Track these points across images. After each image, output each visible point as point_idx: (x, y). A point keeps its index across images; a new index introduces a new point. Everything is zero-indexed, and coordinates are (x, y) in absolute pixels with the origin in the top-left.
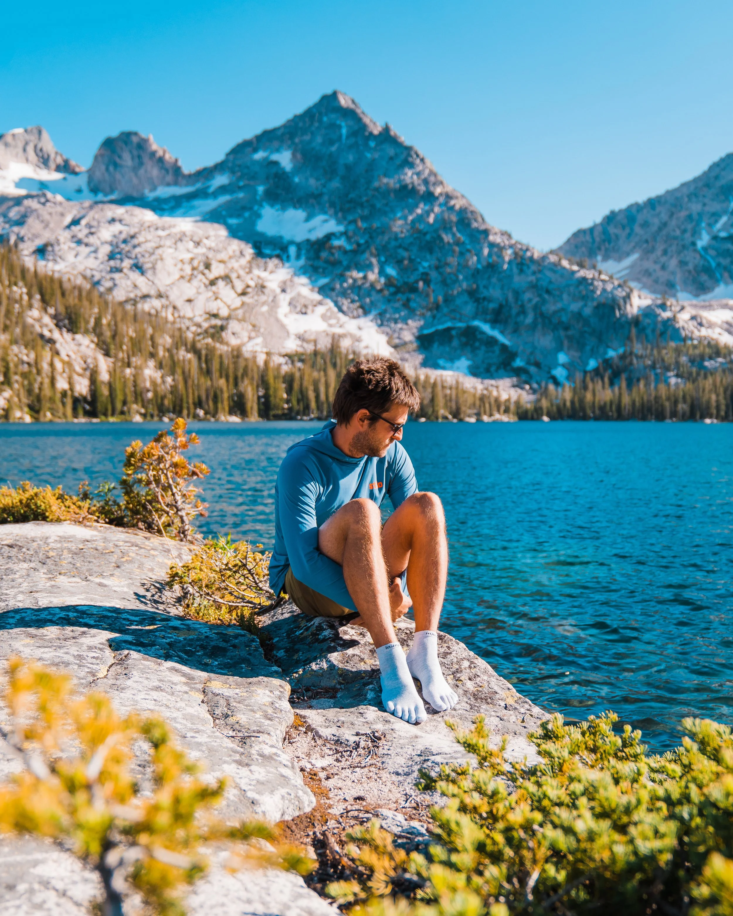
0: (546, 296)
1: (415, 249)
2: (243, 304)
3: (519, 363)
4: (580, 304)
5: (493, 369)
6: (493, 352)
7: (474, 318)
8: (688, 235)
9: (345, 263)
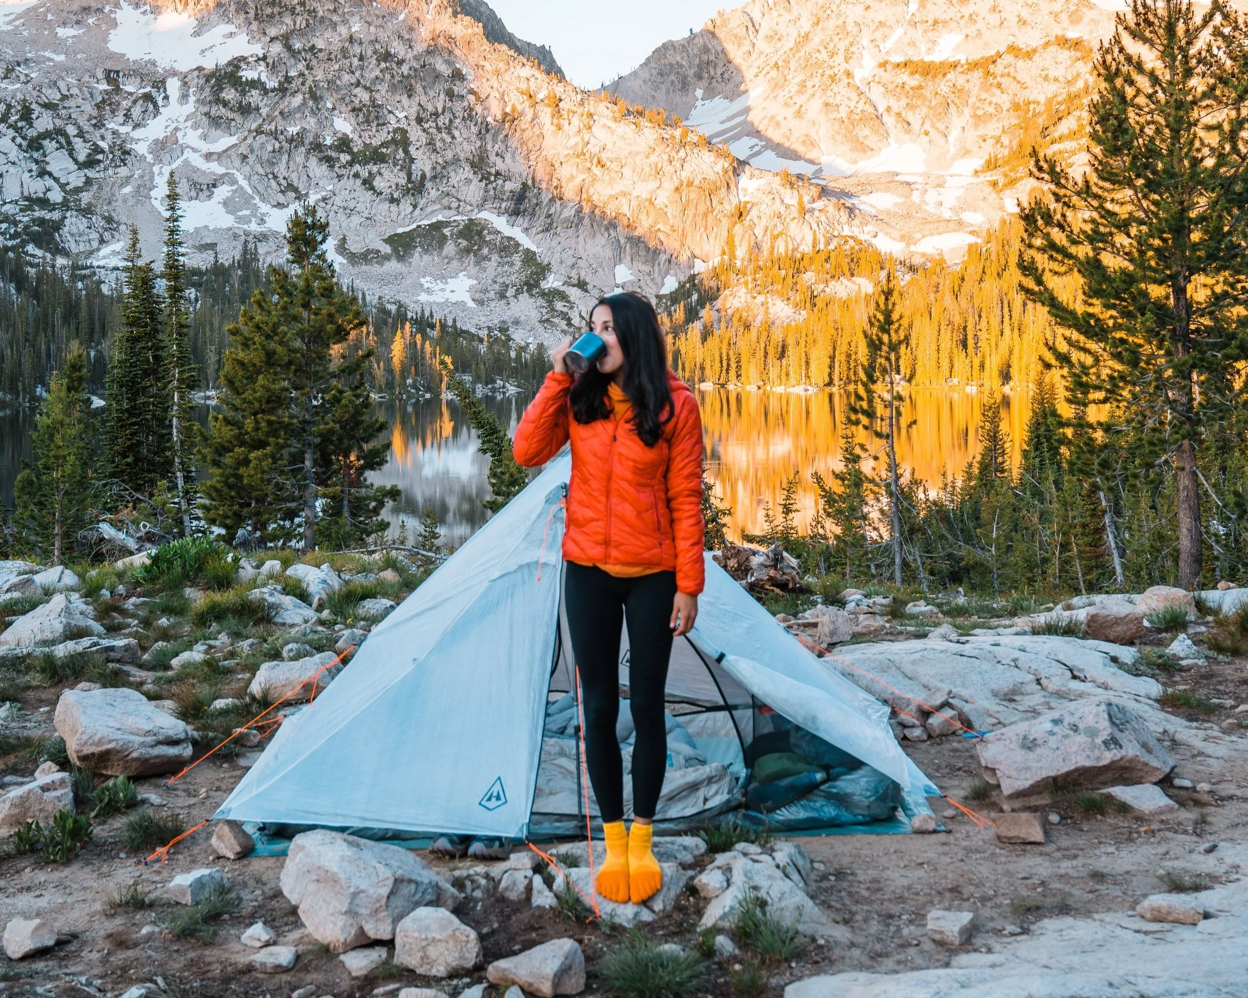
0: (597, 171)
1: (383, 88)
2: (88, 182)
3: (551, 282)
4: (653, 185)
5: (510, 292)
6: (512, 264)
7: (481, 207)
8: (839, 59)
9: (264, 111)
